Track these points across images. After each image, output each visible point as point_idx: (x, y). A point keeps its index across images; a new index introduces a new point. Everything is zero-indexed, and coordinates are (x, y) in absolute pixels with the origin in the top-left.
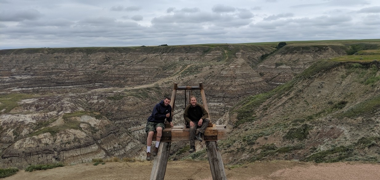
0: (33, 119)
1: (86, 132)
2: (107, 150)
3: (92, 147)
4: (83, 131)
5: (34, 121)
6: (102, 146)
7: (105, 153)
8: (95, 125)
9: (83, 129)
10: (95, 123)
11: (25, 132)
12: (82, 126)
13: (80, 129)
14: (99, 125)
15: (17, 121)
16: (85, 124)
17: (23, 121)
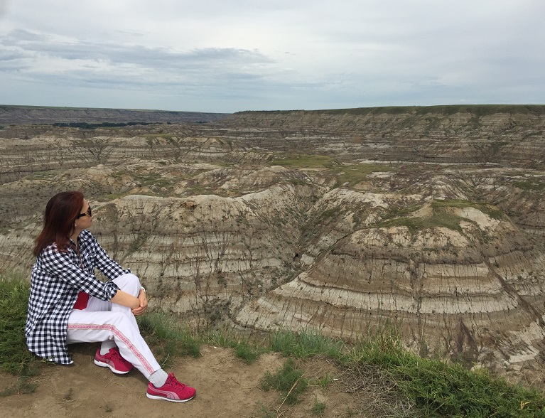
0: (384, 202)
1: (468, 238)
2: (505, 279)
3: (478, 268)
4: (463, 234)
5: (386, 206)
6: (497, 270)
7: (500, 285)
8: (487, 228)
9: (464, 231)
10: (488, 224)
11: (370, 218)
12: (463, 225)
13: (460, 230)
14: (496, 230)
15: (361, 202)
16: (469, 223)
17: (369, 203)
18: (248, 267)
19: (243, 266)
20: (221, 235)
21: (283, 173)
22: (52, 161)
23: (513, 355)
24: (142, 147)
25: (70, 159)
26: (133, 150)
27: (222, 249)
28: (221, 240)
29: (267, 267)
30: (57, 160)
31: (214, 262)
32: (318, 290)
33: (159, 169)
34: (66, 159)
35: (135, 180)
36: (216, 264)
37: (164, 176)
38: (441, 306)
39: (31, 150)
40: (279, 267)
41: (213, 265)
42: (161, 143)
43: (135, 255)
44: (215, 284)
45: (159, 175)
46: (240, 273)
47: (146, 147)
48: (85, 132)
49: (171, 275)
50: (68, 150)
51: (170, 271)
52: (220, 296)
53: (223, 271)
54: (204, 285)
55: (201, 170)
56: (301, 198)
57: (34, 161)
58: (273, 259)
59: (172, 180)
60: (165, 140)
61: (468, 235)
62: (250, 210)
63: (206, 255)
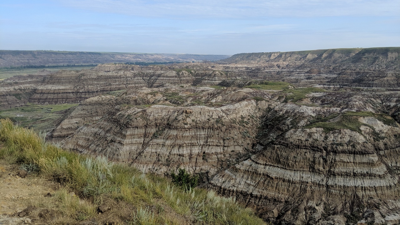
0: (314, 112)
1: (365, 137)
2: (390, 165)
3: (370, 157)
4: (362, 134)
5: (314, 115)
6: (384, 159)
7: (385, 169)
8: (381, 131)
9: (363, 133)
10: (381, 128)
11: (302, 123)
12: (362, 128)
13: (360, 132)
14: (386, 133)
15: (298, 112)
16: (367, 127)
17: (303, 113)
18: (222, 151)
19: (219, 150)
20: (207, 130)
21: (251, 93)
22: (122, 85)
23: (389, 215)
24: (173, 77)
25: (132, 84)
26: (168, 78)
27: (206, 139)
28: (207, 133)
29: (233, 151)
30: (124, 84)
31: (201, 146)
32: (262, 166)
33: (178, 90)
34: (129, 84)
35: (163, 96)
36: (202, 147)
37: (180, 94)
38: (342, 181)
39: (110, 78)
40: (241, 152)
41: (200, 148)
42: (184, 74)
43: (155, 141)
44: (200, 160)
45: (177, 94)
46: (217, 154)
47: (176, 77)
48: (142, 68)
49: (175, 153)
50: (130, 79)
51: (175, 151)
52: (203, 167)
53: (206, 152)
54: (194, 160)
55: (203, 91)
56: (259, 109)
57: (111, 85)
58: (237, 146)
59: (184, 97)
60: (187, 72)
61: (365, 135)
62: (225, 116)
63: (196, 142)
